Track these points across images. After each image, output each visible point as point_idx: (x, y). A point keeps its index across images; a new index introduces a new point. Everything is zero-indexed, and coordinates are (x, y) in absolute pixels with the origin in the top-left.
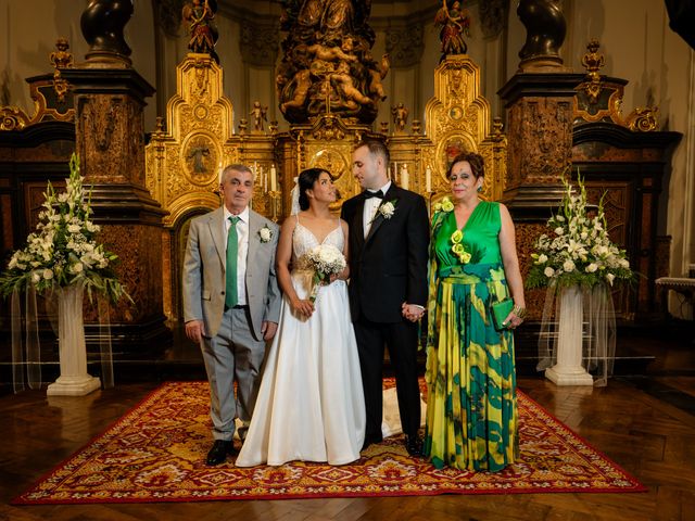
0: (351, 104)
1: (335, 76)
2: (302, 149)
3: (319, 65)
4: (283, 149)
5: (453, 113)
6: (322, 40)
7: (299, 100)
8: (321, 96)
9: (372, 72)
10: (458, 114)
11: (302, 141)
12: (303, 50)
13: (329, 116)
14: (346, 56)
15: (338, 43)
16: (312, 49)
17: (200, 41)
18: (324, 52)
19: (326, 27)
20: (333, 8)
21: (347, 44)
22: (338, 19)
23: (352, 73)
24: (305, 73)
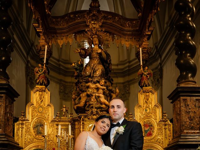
0: (104, 106)
1: (97, 94)
2: (83, 123)
3: (90, 90)
4: (75, 125)
5: (146, 110)
6: (91, 81)
7: (82, 104)
8: (91, 103)
9: (112, 94)
10: (148, 111)
11: (83, 120)
12: (83, 85)
13: (94, 110)
14: (102, 87)
15: (98, 82)
16: (87, 84)
17: (41, 81)
18: (92, 86)
19: (93, 76)
20: (96, 69)
21: (103, 82)
22: (98, 73)
23: (104, 94)
24: (85, 93)
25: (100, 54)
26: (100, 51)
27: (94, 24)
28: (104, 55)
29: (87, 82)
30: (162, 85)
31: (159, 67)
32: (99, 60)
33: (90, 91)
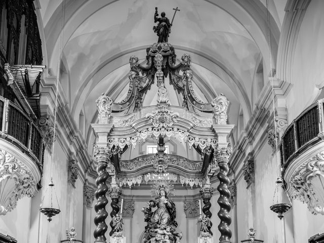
1: (164, 240)
14: (168, 233)
15: (165, 229)
16: (156, 230)
17: (118, 228)
18: (160, 232)
19: (160, 223)
20: (163, 217)
21: (168, 229)
22: (165, 221)
23: (170, 238)
24: (154, 239)
25: (166, 204)
26: (166, 202)
27: (161, 167)
28: (170, 205)
29: (155, 228)
30: (236, 204)
31: (233, 184)
32: (166, 209)
33: (158, 237)
